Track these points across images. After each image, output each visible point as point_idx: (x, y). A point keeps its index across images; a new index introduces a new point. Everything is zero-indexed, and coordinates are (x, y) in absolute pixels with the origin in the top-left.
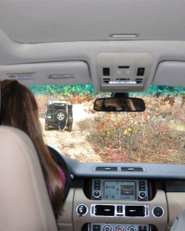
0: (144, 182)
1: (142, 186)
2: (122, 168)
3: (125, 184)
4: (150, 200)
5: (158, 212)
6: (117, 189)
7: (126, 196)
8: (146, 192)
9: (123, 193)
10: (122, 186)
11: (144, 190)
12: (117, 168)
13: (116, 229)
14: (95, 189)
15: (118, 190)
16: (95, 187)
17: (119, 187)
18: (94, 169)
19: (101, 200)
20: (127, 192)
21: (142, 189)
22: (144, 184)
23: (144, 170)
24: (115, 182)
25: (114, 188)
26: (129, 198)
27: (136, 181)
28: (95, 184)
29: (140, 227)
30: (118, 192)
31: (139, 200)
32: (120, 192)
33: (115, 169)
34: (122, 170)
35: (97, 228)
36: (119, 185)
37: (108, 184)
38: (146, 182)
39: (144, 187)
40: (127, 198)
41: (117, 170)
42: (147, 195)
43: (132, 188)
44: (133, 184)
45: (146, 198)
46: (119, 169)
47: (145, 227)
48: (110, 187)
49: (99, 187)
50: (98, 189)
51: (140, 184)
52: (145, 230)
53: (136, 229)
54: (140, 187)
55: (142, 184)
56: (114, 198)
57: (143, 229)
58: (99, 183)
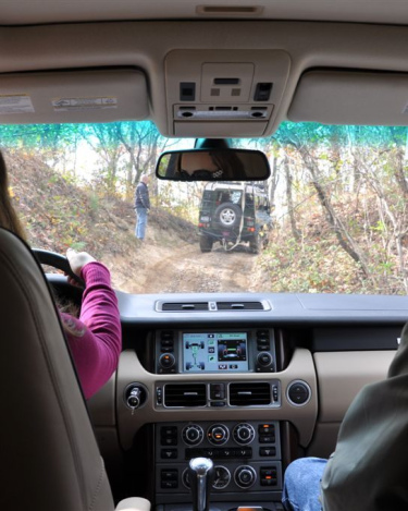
0: (268, 332)
1: (264, 341)
2: (218, 303)
3: (226, 337)
4: (279, 370)
6: (210, 348)
7: (228, 363)
8: (272, 354)
9: (222, 357)
10: (220, 343)
11: (268, 350)
12: (207, 303)
13: (210, 432)
14: (163, 351)
15: (211, 350)
16: (163, 345)
17: (215, 345)
18: (159, 308)
19: (176, 373)
20: (232, 355)
21: (264, 347)
22: (267, 337)
23: (266, 307)
24: (206, 335)
25: (202, 347)
26: (236, 367)
27: (250, 330)
28: (164, 338)
29: (261, 427)
30: (211, 355)
31: (257, 372)
32: (216, 356)
33: (203, 306)
34: (219, 308)
35: (169, 432)
36: (213, 341)
37: (189, 338)
38: (272, 332)
39: (267, 343)
40: (231, 367)
41: (207, 309)
42: (273, 359)
43: (242, 345)
44: (243, 336)
45: (272, 366)
46: (212, 305)
47: (271, 426)
48: (194, 345)
49: (171, 345)
50: (170, 351)
51: (259, 336)
52: (272, 434)
53: (252, 430)
54: (259, 343)
55: (263, 337)
56: (203, 368)
57: (267, 430)
58: (171, 338)
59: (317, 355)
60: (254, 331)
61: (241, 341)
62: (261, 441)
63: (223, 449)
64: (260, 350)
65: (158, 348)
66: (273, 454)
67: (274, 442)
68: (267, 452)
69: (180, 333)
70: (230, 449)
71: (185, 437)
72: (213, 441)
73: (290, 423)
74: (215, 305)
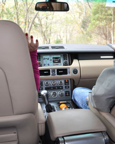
0: (66, 55)
1: (65, 57)
3: (55, 56)
4: (70, 65)
5: (75, 71)
8: (68, 61)
9: (54, 62)
10: (53, 58)
11: (66, 60)
12: (48, 47)
15: (51, 60)
16: (38, 59)
17: (52, 58)
19: (41, 67)
20: (57, 61)
21: (65, 59)
22: (66, 56)
23: (65, 48)
24: (49, 56)
25: (48, 59)
26: (58, 65)
27: (61, 54)
28: (38, 57)
29: (65, 81)
30: (51, 61)
33: (47, 48)
36: (51, 57)
37: (45, 57)
39: (66, 58)
40: (56, 65)
41: (49, 48)
43: (59, 58)
44: (59, 56)
45: (68, 64)
46: (50, 47)
47: (68, 80)
48: (46, 59)
49: (40, 59)
51: (64, 56)
52: (68, 82)
53: (63, 82)
54: (64, 58)
55: (65, 56)
56: (49, 65)
57: (67, 81)
58: (40, 57)
59: (79, 61)
60: (62, 55)
61: (59, 57)
62: (65, 84)
63: (55, 87)
64: (64, 60)
66: (68, 88)
67: (68, 84)
68: (67, 87)
69: (42, 55)
70: (57, 87)
71: (45, 84)
72: (53, 85)
73: (73, 79)
74: (51, 47)
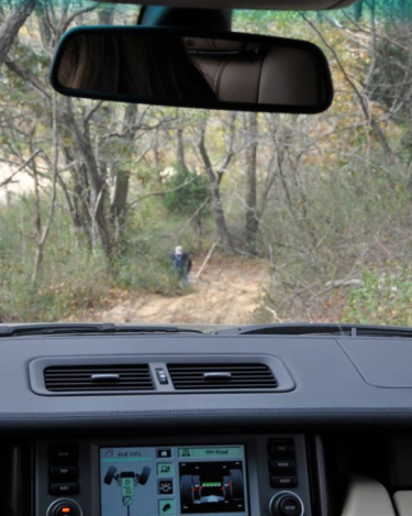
0: (290, 443)
1: (284, 465)
3: (199, 454)
6: (162, 482)
8: (302, 496)
9: (188, 503)
10: (186, 469)
11: (292, 486)
12: (144, 367)
14: (55, 493)
15: (165, 487)
16: (54, 478)
17: (173, 474)
18: (38, 384)
20: (213, 499)
21: (285, 480)
22: (290, 456)
23: (284, 384)
24: (152, 451)
25: (143, 479)
27: (252, 438)
28: (54, 463)
32: (175, 500)
36: (167, 464)
37: (113, 459)
38: (300, 442)
39: (291, 471)
41: (149, 384)
42: (305, 508)
43: (234, 473)
44: (235, 453)
46: (159, 372)
48: (125, 475)
49: (73, 477)
50: (73, 492)
51: (274, 455)
54: (275, 472)
55: (282, 456)
59: (401, 496)
60: (261, 441)
61: (232, 465)
64: (276, 485)
65: (40, 485)
69: (94, 447)
74: (164, 374)
